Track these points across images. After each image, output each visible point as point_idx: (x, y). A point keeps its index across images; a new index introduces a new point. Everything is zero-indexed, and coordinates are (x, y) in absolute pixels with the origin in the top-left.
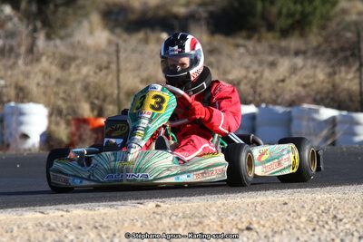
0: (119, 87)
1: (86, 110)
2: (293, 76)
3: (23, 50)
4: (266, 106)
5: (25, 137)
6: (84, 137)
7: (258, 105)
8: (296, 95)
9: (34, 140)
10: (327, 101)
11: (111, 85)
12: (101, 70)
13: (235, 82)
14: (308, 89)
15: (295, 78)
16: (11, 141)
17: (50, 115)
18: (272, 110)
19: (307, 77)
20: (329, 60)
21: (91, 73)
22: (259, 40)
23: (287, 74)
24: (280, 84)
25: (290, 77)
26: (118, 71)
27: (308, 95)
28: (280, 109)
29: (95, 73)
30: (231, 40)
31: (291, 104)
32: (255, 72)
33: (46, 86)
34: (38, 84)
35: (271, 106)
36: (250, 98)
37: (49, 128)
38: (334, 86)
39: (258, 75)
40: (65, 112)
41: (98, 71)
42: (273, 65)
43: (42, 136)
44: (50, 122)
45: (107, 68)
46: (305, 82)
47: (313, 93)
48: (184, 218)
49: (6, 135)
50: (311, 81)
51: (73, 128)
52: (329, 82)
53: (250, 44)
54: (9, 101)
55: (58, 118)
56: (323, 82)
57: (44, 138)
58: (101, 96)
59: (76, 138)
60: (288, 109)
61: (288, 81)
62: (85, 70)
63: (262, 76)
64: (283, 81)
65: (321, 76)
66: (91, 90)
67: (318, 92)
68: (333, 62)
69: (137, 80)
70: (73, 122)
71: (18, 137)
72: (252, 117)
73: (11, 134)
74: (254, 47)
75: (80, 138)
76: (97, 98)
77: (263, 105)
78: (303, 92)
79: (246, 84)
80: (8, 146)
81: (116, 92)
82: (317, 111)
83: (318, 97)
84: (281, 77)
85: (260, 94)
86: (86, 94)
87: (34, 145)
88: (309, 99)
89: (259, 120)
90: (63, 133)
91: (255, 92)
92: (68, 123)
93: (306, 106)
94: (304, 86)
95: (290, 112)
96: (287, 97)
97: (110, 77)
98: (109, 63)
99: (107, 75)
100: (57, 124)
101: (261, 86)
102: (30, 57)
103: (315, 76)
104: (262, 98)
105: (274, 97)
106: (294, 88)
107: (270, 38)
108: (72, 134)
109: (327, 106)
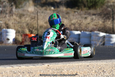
0: (38, 25)
1: (27, 32)
2: (92, 22)
3: (8, 12)
4: (83, 31)
5: (8, 39)
6: (27, 40)
7: (81, 31)
8: (93, 28)
9: (11, 41)
10: (102, 31)
11: (35, 24)
12: (32, 19)
13: (74, 24)
14: (96, 26)
15: (93, 23)
16: (4, 41)
17: (16, 33)
18: (85, 33)
19: (96, 23)
20: (103, 17)
21: (29, 20)
22: (82, 10)
23: (90, 22)
24: (88, 25)
25: (91, 23)
26: (38, 19)
27: (97, 28)
28: (88, 33)
29: (30, 20)
30: (73, 10)
31: (91, 31)
32: (80, 21)
33: (15, 24)
34: (12, 23)
35: (85, 32)
36: (78, 29)
37: (16, 37)
38: (104, 26)
39: (81, 21)
40: (21, 32)
41: (31, 19)
42: (86, 18)
43: (13, 39)
44: (16, 35)
45: (34, 18)
46: (96, 24)
47: (98, 28)
48: (56, 70)
49: (2, 39)
50: (97, 24)
51: (23, 37)
52: (103, 25)
53: (79, 11)
54: (3, 28)
55: (19, 34)
56: (101, 24)
57: (14, 40)
58: (32, 27)
59: (24, 40)
60: (90, 33)
61: (90, 24)
62: (27, 19)
63: (82, 22)
64: (89, 24)
65: (101, 22)
66: (29, 25)
67: (100, 28)
68: (104, 18)
69: (43, 22)
70: (23, 35)
71: (6, 39)
72: (79, 35)
73: (4, 39)
74: (80, 12)
75: (25, 40)
76: (31, 28)
77: (82, 31)
78: (95, 27)
79: (77, 24)
80: (3, 42)
81: (37, 26)
82: (99, 34)
83: (100, 29)
84: (88, 23)
85: (82, 28)
86: (27, 26)
87: (11, 42)
88: (97, 30)
89: (81, 36)
90: (20, 39)
91: (80, 27)
92: (22, 36)
93: (96, 32)
94: (95, 25)
95: (91, 34)
96: (90, 29)
97: (35, 21)
98: (35, 17)
99: (34, 21)
100: (18, 36)
101: (82, 25)
102: (10, 14)
103: (99, 22)
104: (82, 29)
105: (86, 29)
106: (92, 26)
107: (85, 9)
108: (23, 39)
109: (102, 32)
